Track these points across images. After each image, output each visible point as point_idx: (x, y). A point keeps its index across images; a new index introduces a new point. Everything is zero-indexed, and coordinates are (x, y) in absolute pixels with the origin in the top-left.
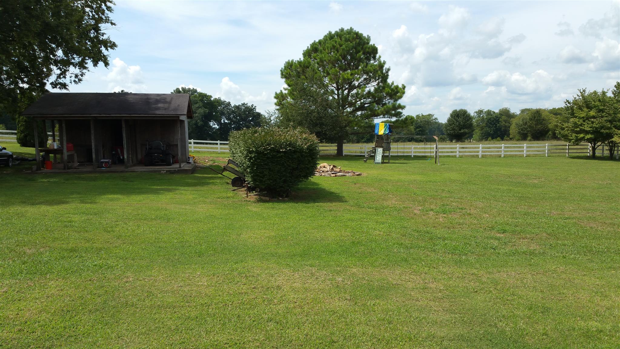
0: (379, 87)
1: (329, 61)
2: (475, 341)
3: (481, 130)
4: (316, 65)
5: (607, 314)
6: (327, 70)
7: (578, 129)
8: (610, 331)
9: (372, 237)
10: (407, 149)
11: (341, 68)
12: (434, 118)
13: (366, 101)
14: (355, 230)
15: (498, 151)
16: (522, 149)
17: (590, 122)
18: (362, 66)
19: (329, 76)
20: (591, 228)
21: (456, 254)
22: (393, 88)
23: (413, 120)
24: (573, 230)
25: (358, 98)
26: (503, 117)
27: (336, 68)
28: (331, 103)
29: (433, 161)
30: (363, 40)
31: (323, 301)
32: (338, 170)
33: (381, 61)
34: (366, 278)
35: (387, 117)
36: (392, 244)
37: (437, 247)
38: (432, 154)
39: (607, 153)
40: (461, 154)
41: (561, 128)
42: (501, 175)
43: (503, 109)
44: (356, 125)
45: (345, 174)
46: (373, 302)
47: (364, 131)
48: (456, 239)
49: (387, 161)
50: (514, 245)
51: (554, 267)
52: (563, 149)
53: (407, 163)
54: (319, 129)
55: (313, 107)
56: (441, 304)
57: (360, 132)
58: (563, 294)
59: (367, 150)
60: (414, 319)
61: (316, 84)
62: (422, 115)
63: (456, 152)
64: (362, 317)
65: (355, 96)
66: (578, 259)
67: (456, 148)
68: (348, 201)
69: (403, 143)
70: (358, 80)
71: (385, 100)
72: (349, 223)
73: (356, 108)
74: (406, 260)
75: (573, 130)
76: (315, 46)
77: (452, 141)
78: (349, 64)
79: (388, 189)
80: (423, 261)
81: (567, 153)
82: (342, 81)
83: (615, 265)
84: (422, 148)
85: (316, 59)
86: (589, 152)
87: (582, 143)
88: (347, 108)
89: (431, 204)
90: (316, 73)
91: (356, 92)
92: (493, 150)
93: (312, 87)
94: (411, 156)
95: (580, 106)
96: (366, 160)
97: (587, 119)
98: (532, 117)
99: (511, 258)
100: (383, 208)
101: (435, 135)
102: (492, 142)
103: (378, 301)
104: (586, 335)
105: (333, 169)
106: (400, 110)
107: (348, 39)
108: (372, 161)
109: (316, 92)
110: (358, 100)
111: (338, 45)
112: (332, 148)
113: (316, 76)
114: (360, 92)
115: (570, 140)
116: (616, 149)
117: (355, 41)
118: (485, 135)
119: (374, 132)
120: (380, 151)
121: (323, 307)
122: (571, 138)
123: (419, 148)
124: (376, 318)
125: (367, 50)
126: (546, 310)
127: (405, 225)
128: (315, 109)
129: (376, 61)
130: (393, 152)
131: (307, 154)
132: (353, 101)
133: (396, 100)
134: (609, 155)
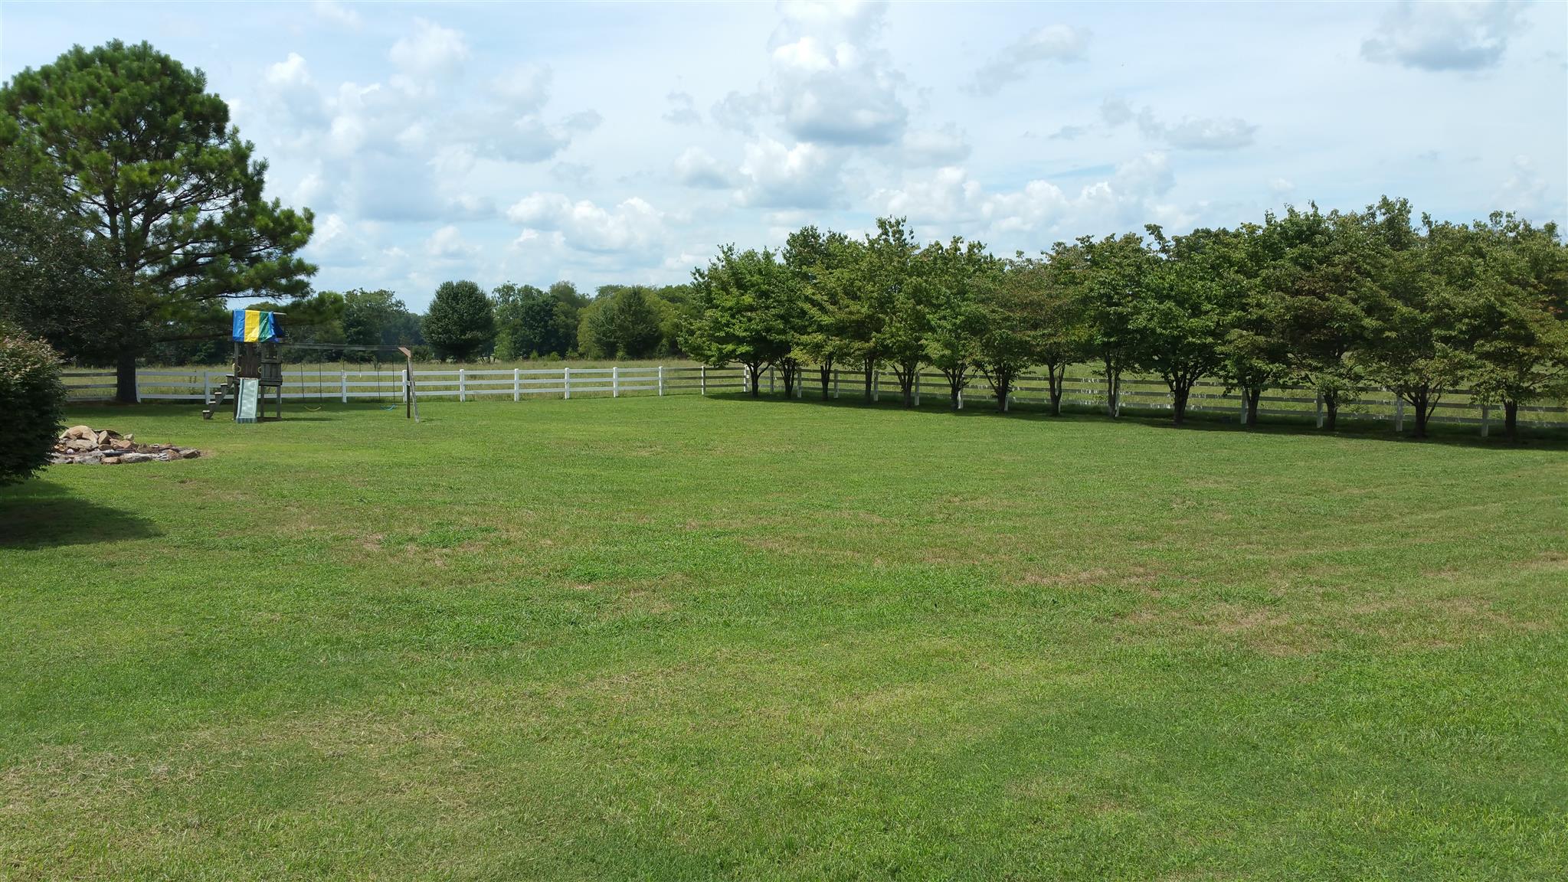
0: (238, 212)
1: (80, 128)
2: (555, 868)
3: (513, 334)
4: (37, 137)
5: (828, 742)
6: (74, 156)
7: (722, 334)
8: (840, 782)
9: (250, 631)
10: (328, 381)
11: (118, 152)
12: (394, 301)
13: (199, 247)
14: (195, 615)
15: (557, 385)
16: (608, 380)
17: (745, 319)
18: (185, 152)
19: (83, 173)
20: (770, 551)
21: (486, 649)
22: (279, 217)
23: (340, 303)
24: (736, 560)
25: (175, 238)
26: (561, 303)
27: (104, 151)
28: (91, 252)
29: (400, 411)
30: (183, 80)
31: (111, 845)
32: (125, 444)
33: (239, 143)
34: (244, 754)
35: (267, 295)
36: (311, 645)
37: (435, 637)
38: (397, 394)
39: (779, 385)
40: (471, 392)
41: (687, 332)
42: (568, 442)
43: (558, 284)
44: (174, 314)
45: (148, 455)
46: (271, 820)
47: (197, 333)
48: (483, 610)
49: (274, 414)
50: (618, 609)
51: (709, 651)
52: (695, 378)
53: (330, 420)
54: (55, 326)
55: (33, 261)
56: (460, 788)
57: (187, 334)
58: (737, 711)
59: (211, 386)
60: (393, 845)
61: (38, 192)
62: (363, 293)
63: (457, 388)
64: (243, 870)
65: (166, 233)
66: (755, 627)
67: (457, 378)
68: (164, 533)
69: (316, 366)
70: (172, 190)
71: (256, 249)
72: (174, 598)
73: (171, 267)
74: (355, 685)
75: (713, 335)
76: (29, 81)
77: (443, 360)
78: (143, 143)
79: (285, 492)
80: (404, 679)
81: (701, 386)
82: (125, 190)
83: (827, 629)
84: (369, 379)
85: (36, 122)
86: (746, 386)
87: (731, 365)
88: (143, 265)
89: (406, 525)
90: (38, 161)
91: (170, 221)
92: (545, 381)
93: (28, 200)
94: (340, 399)
95: (723, 282)
96: (211, 414)
97: (739, 312)
98: (625, 305)
99: (614, 640)
100: (276, 545)
101: (400, 345)
102: (540, 362)
103: (284, 814)
104: (797, 802)
105: (109, 443)
106: (302, 277)
107: (136, 72)
108: (229, 415)
109: (39, 215)
110: (176, 245)
111: (106, 87)
112: (102, 381)
113: (37, 169)
114: (180, 223)
115: (707, 359)
116: (796, 376)
117: (159, 79)
118: (522, 347)
119: (231, 333)
120: (250, 387)
121: (114, 862)
122: (709, 353)
123: (361, 380)
124: (285, 864)
125: (197, 108)
126: (706, 758)
127: (343, 586)
128: (40, 266)
129: (226, 142)
130: (289, 390)
131: (21, 400)
132: (162, 247)
133: (289, 250)
134: (784, 390)
